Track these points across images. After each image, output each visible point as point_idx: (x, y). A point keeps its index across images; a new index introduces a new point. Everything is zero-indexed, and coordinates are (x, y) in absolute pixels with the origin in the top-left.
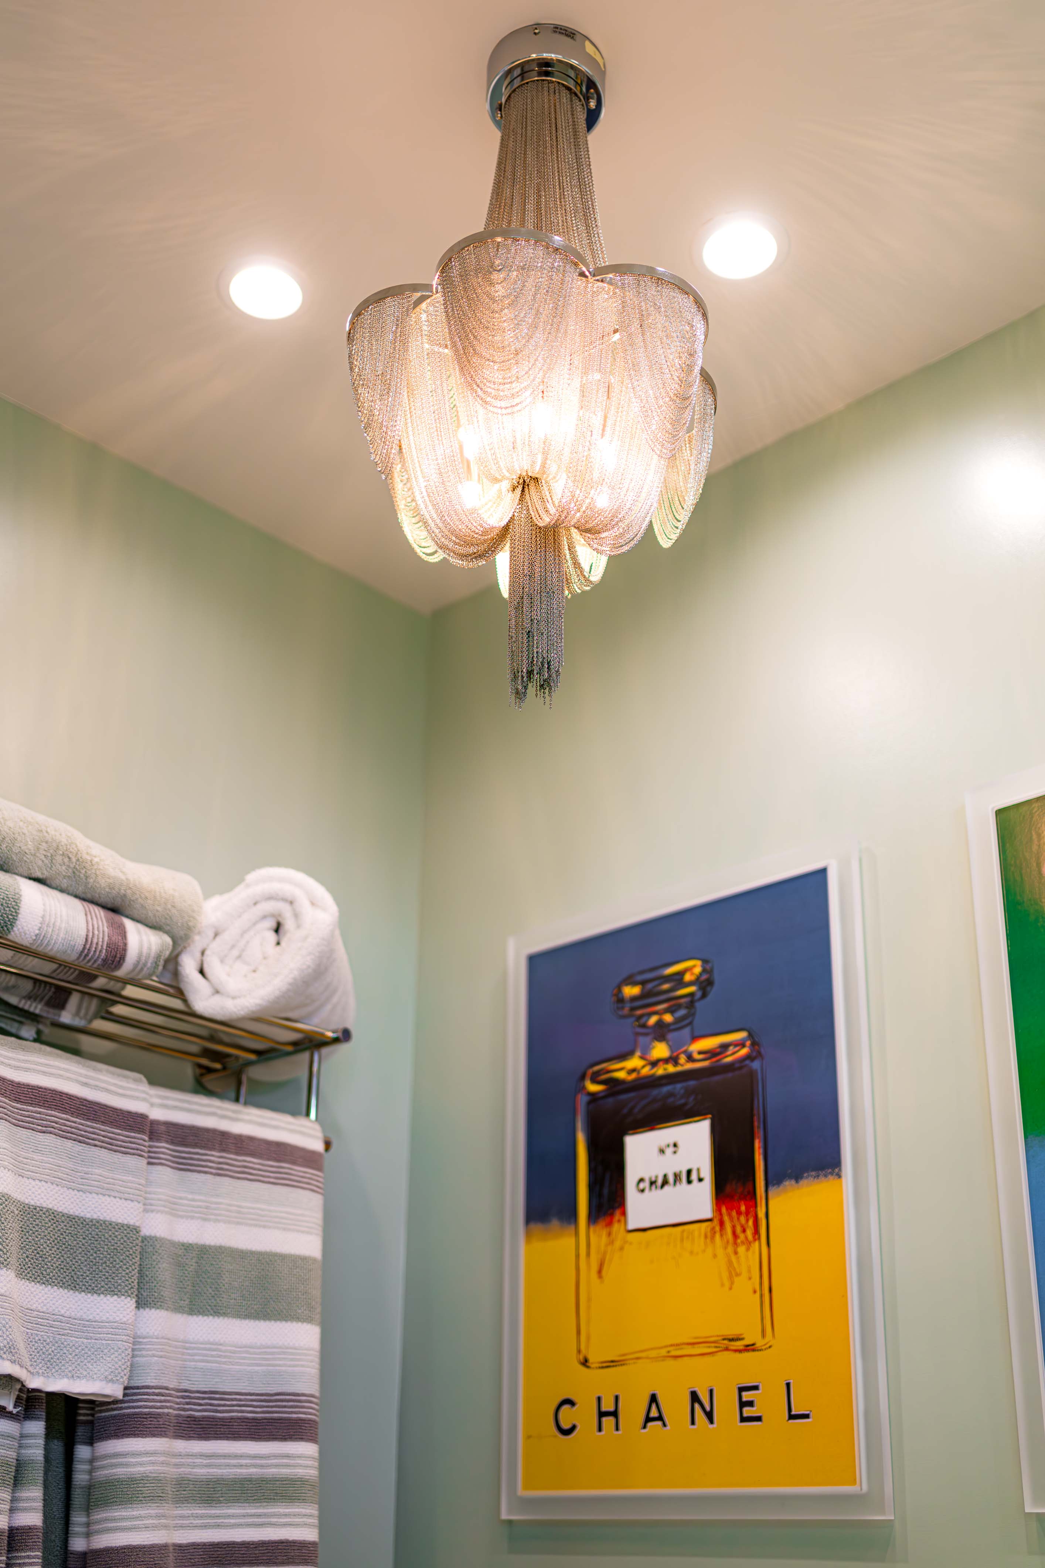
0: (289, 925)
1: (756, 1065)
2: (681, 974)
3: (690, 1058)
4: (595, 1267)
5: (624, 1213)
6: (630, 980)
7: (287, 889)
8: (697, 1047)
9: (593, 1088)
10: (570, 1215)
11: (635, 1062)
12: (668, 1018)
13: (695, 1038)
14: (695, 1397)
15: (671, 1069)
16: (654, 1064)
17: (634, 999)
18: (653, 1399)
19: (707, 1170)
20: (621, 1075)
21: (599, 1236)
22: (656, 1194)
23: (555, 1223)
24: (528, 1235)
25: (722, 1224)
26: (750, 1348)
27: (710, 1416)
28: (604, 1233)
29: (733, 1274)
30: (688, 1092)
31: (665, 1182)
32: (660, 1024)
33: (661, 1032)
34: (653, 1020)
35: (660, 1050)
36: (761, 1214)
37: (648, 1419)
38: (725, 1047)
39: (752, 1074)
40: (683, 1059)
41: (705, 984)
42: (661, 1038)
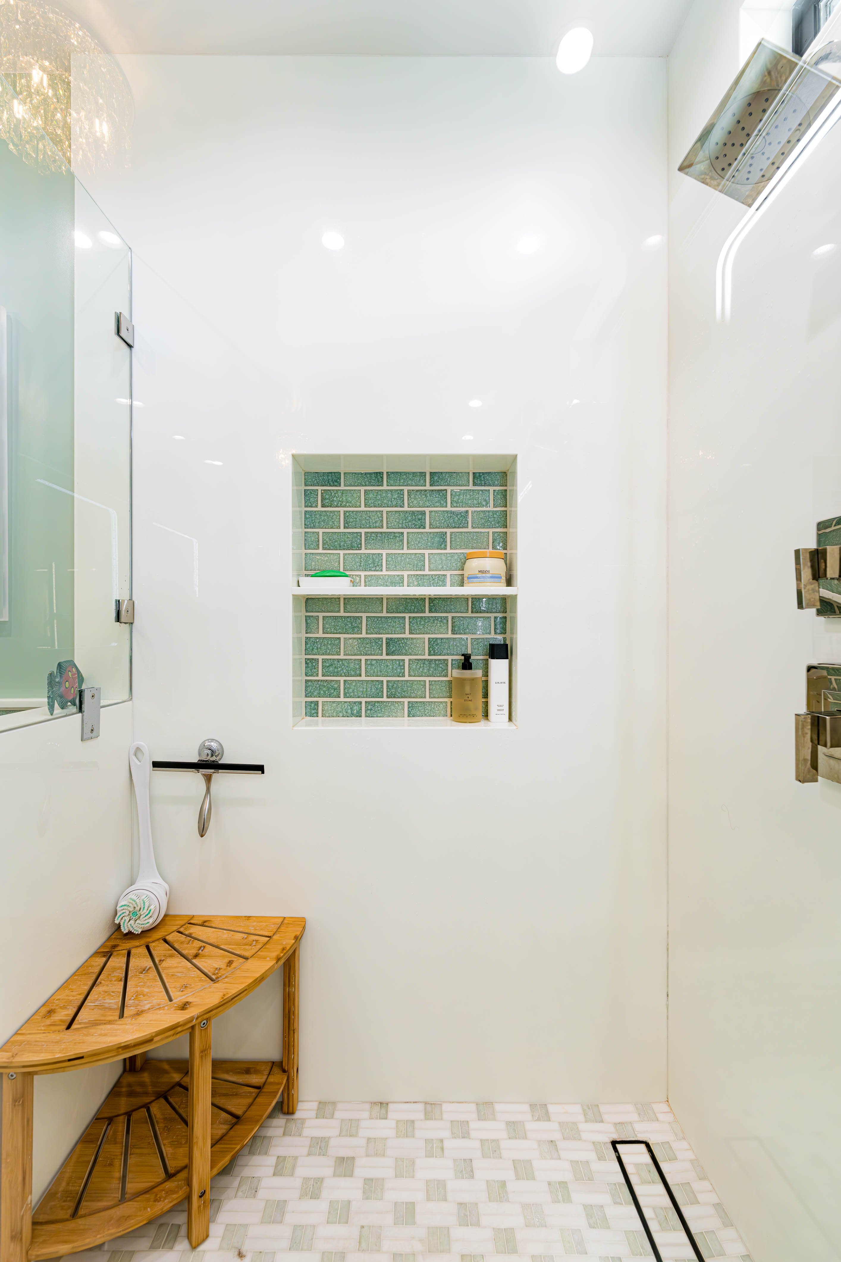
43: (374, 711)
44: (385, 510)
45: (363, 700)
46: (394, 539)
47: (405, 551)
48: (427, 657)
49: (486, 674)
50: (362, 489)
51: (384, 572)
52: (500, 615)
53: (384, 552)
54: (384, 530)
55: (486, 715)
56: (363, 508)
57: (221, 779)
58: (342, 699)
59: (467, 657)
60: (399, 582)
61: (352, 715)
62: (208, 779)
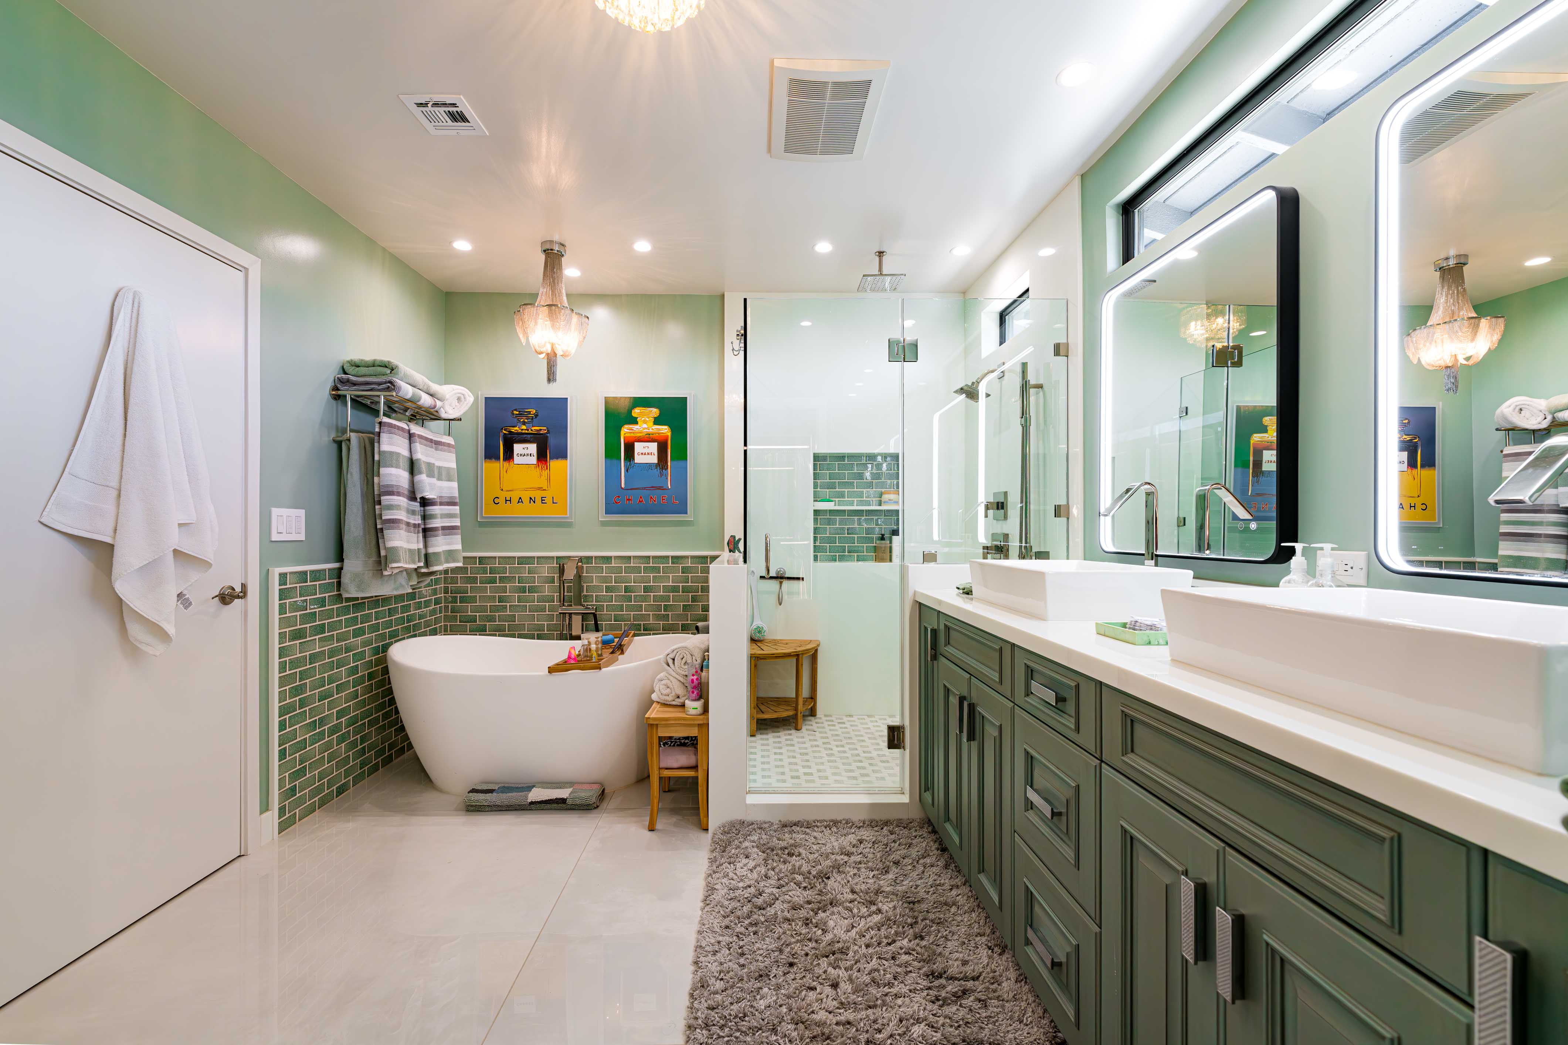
0: (463, 399)
1: (548, 435)
2: (531, 412)
3: (532, 430)
4: (505, 470)
5: (513, 460)
6: (516, 410)
7: (463, 392)
8: (533, 428)
9: (505, 432)
10: (498, 458)
11: (517, 428)
12: (526, 420)
13: (533, 426)
14: (531, 498)
15: (527, 432)
16: (522, 430)
17: (516, 414)
18: (520, 498)
19: (535, 454)
20: (513, 431)
21: (506, 464)
22: (522, 457)
23: (493, 460)
24: (485, 461)
25: (539, 465)
26: (544, 490)
27: (534, 502)
28: (508, 464)
29: (541, 475)
30: (531, 438)
31: (524, 455)
32: (524, 421)
33: (524, 423)
34: (522, 420)
35: (524, 427)
36: (548, 465)
37: (519, 502)
38: (541, 430)
39: (547, 437)
40: (530, 430)
41: (536, 416)
42: (524, 424)
43: (842, 559)
44: (846, 472)
45: (837, 554)
46: (851, 485)
47: (855, 490)
48: (865, 535)
49: (891, 543)
50: (837, 463)
51: (846, 499)
52: (896, 518)
53: (846, 490)
54: (846, 481)
55: (891, 561)
56: (837, 471)
57: (786, 583)
58: (828, 554)
59: (883, 535)
60: (852, 504)
61: (833, 560)
62: (781, 583)
